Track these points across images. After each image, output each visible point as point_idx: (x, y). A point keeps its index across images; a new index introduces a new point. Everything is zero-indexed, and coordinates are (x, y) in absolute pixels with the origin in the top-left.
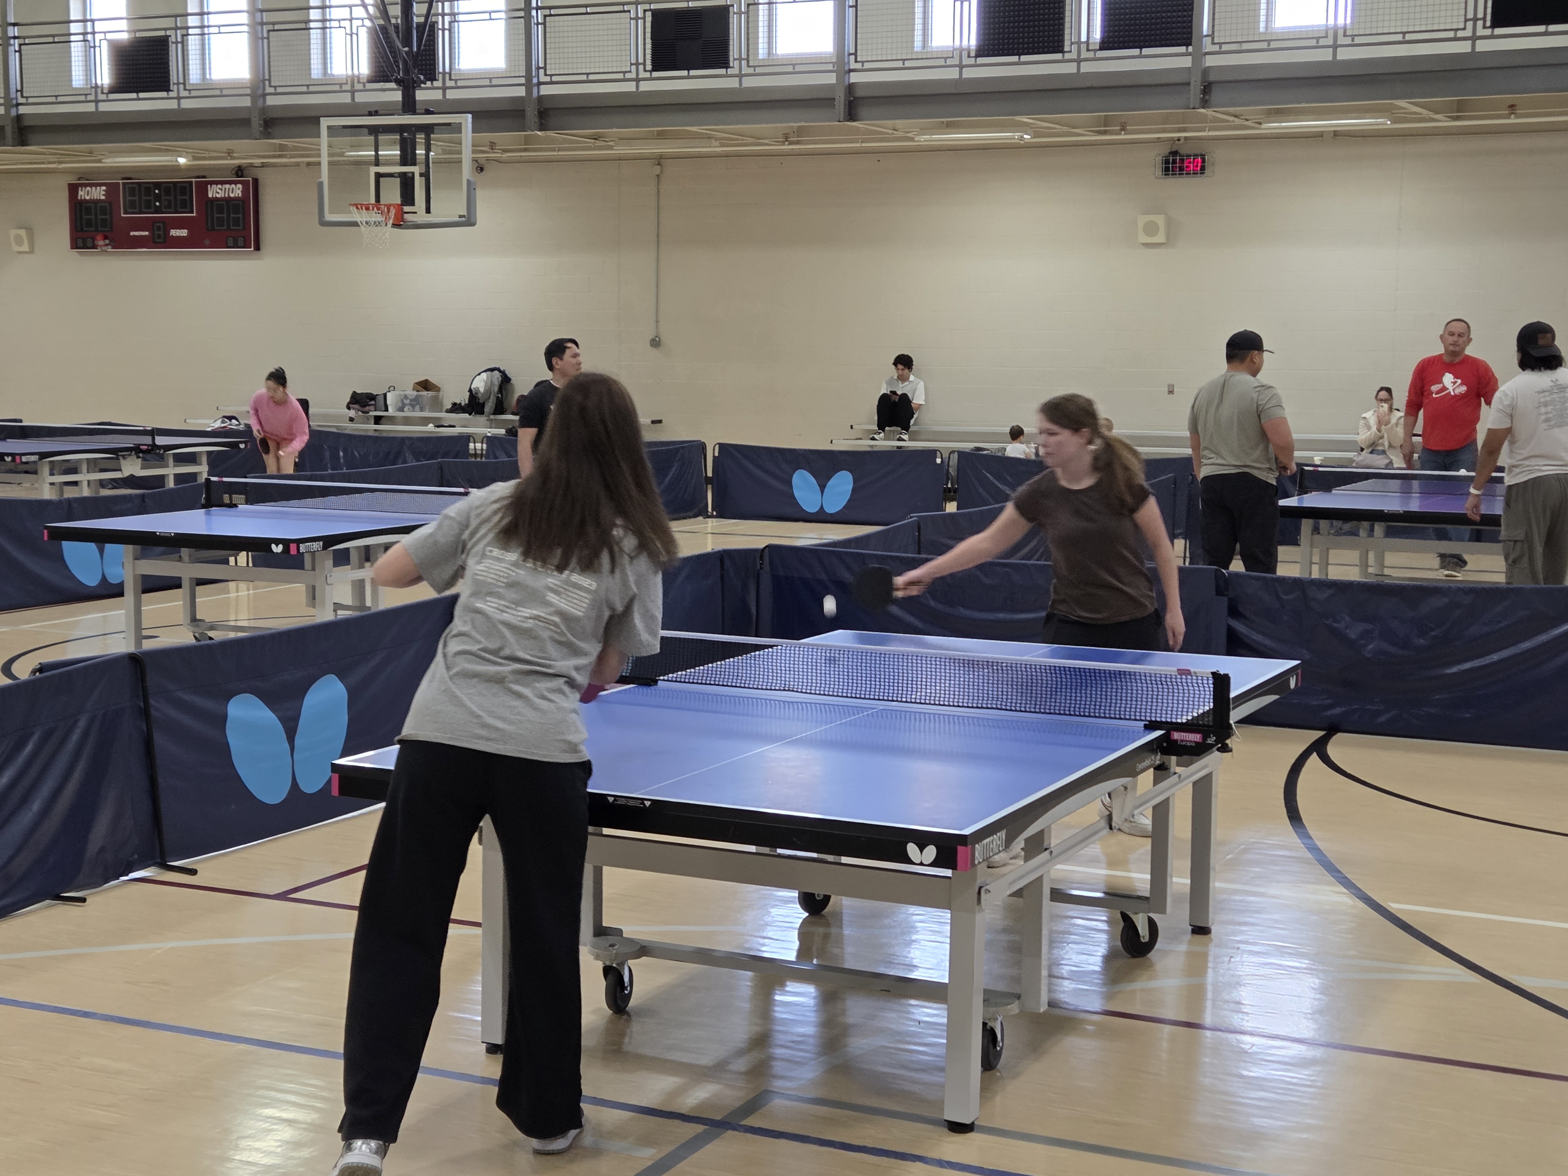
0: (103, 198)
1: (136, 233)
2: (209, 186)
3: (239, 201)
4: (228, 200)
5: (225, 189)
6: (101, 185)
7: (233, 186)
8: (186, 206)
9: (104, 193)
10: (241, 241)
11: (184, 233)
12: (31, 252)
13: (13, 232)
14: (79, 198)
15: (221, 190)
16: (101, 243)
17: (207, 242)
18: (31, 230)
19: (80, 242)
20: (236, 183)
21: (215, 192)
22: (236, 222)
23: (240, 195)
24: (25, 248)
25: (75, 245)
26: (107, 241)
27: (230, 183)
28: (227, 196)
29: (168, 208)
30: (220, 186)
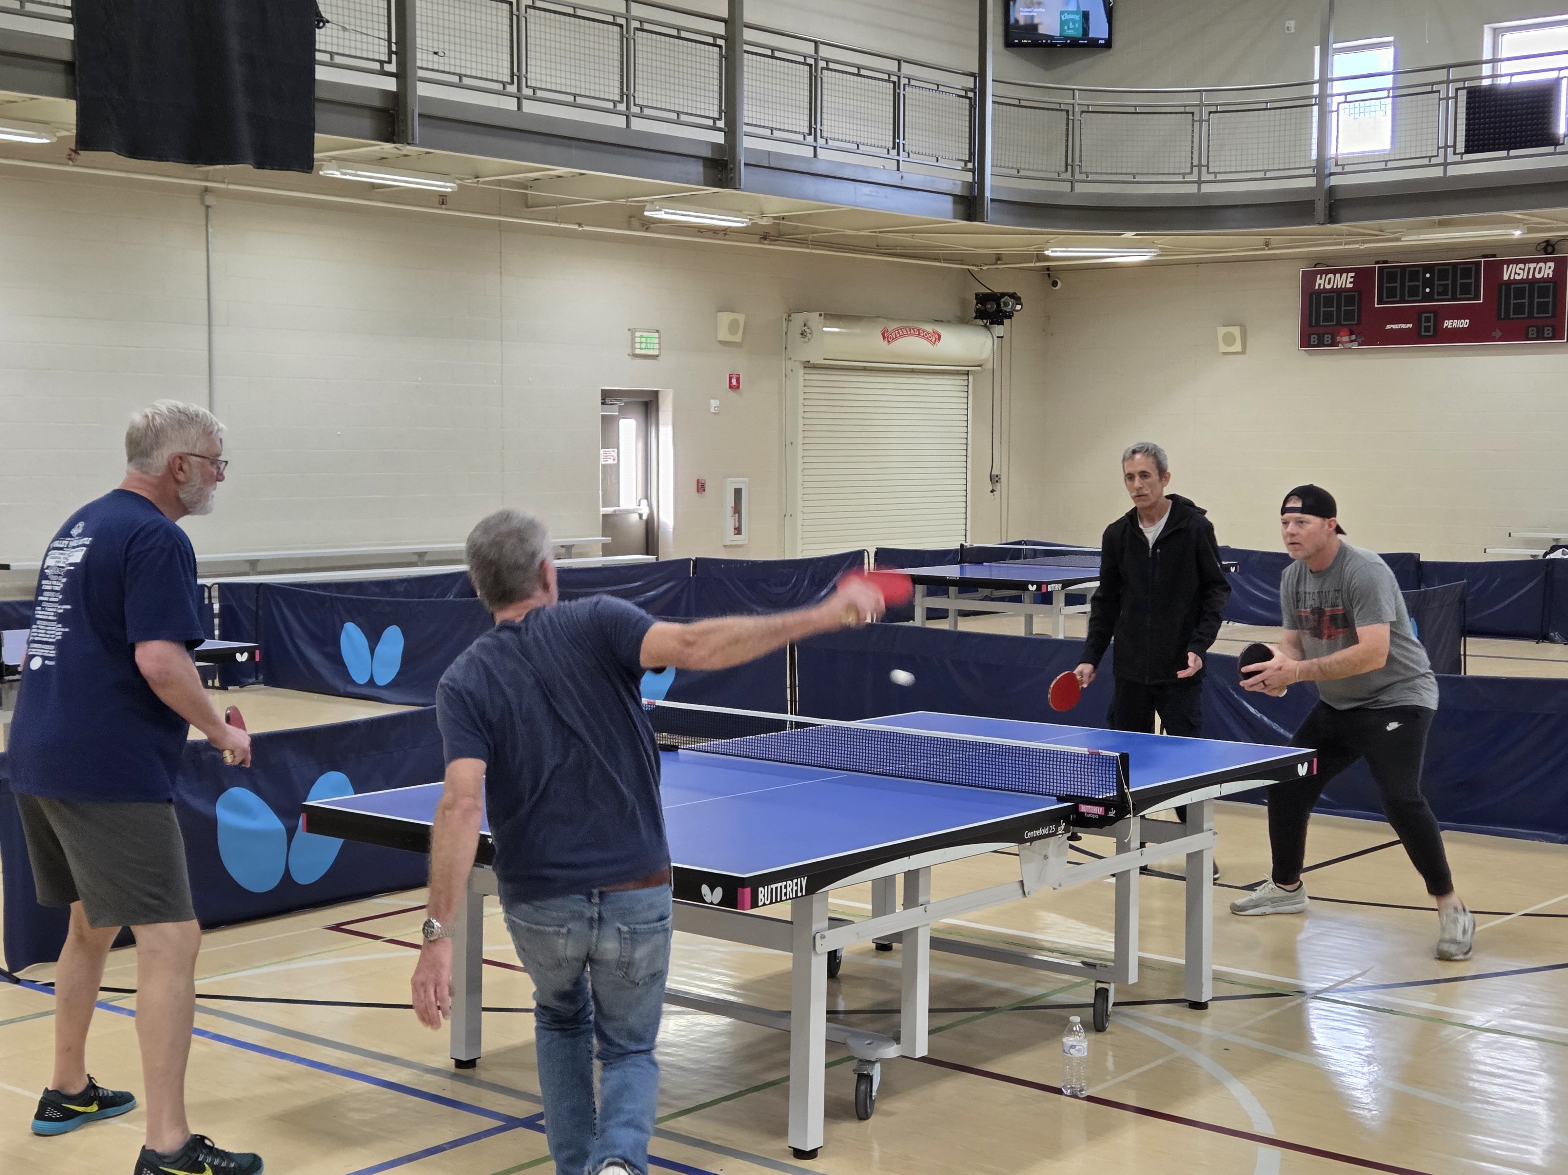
0: (1350, 286)
1: (1395, 327)
2: (1505, 266)
3: (1550, 282)
4: (1532, 283)
5: (1529, 269)
6: (1348, 271)
7: (1542, 265)
8: (1469, 291)
9: (1352, 280)
10: (1548, 331)
11: (1464, 323)
12: (1243, 352)
13: (1222, 331)
14: (1317, 287)
15: (1524, 270)
16: (1346, 339)
17: (1498, 333)
18: (1244, 326)
19: (1314, 339)
20: (1545, 261)
21: (1513, 273)
22: (1543, 307)
23: (1551, 276)
24: (1238, 347)
25: (1306, 342)
26: (1353, 337)
27: (1537, 261)
28: (1530, 277)
29: (1443, 293)
30: (1522, 266)
